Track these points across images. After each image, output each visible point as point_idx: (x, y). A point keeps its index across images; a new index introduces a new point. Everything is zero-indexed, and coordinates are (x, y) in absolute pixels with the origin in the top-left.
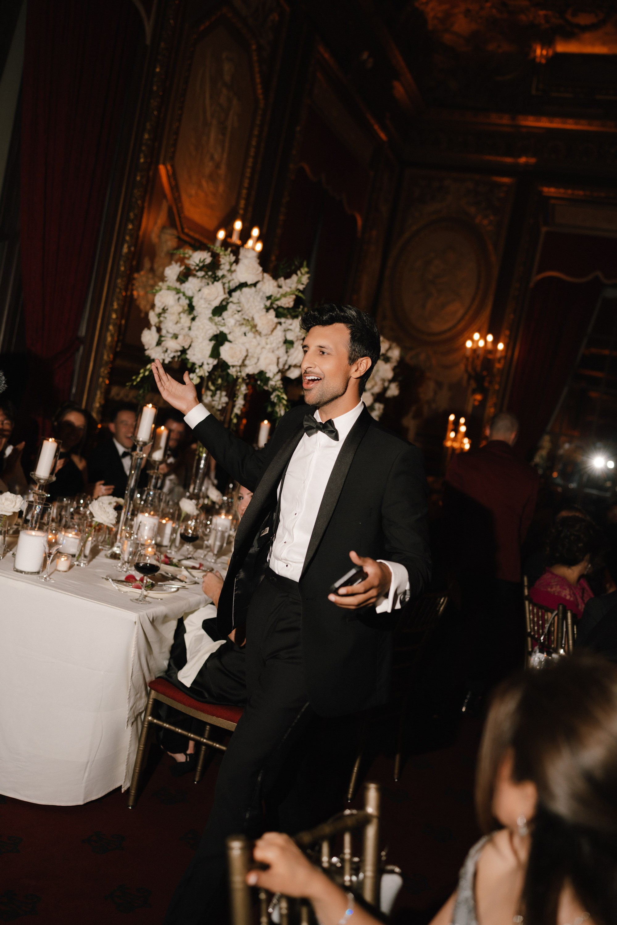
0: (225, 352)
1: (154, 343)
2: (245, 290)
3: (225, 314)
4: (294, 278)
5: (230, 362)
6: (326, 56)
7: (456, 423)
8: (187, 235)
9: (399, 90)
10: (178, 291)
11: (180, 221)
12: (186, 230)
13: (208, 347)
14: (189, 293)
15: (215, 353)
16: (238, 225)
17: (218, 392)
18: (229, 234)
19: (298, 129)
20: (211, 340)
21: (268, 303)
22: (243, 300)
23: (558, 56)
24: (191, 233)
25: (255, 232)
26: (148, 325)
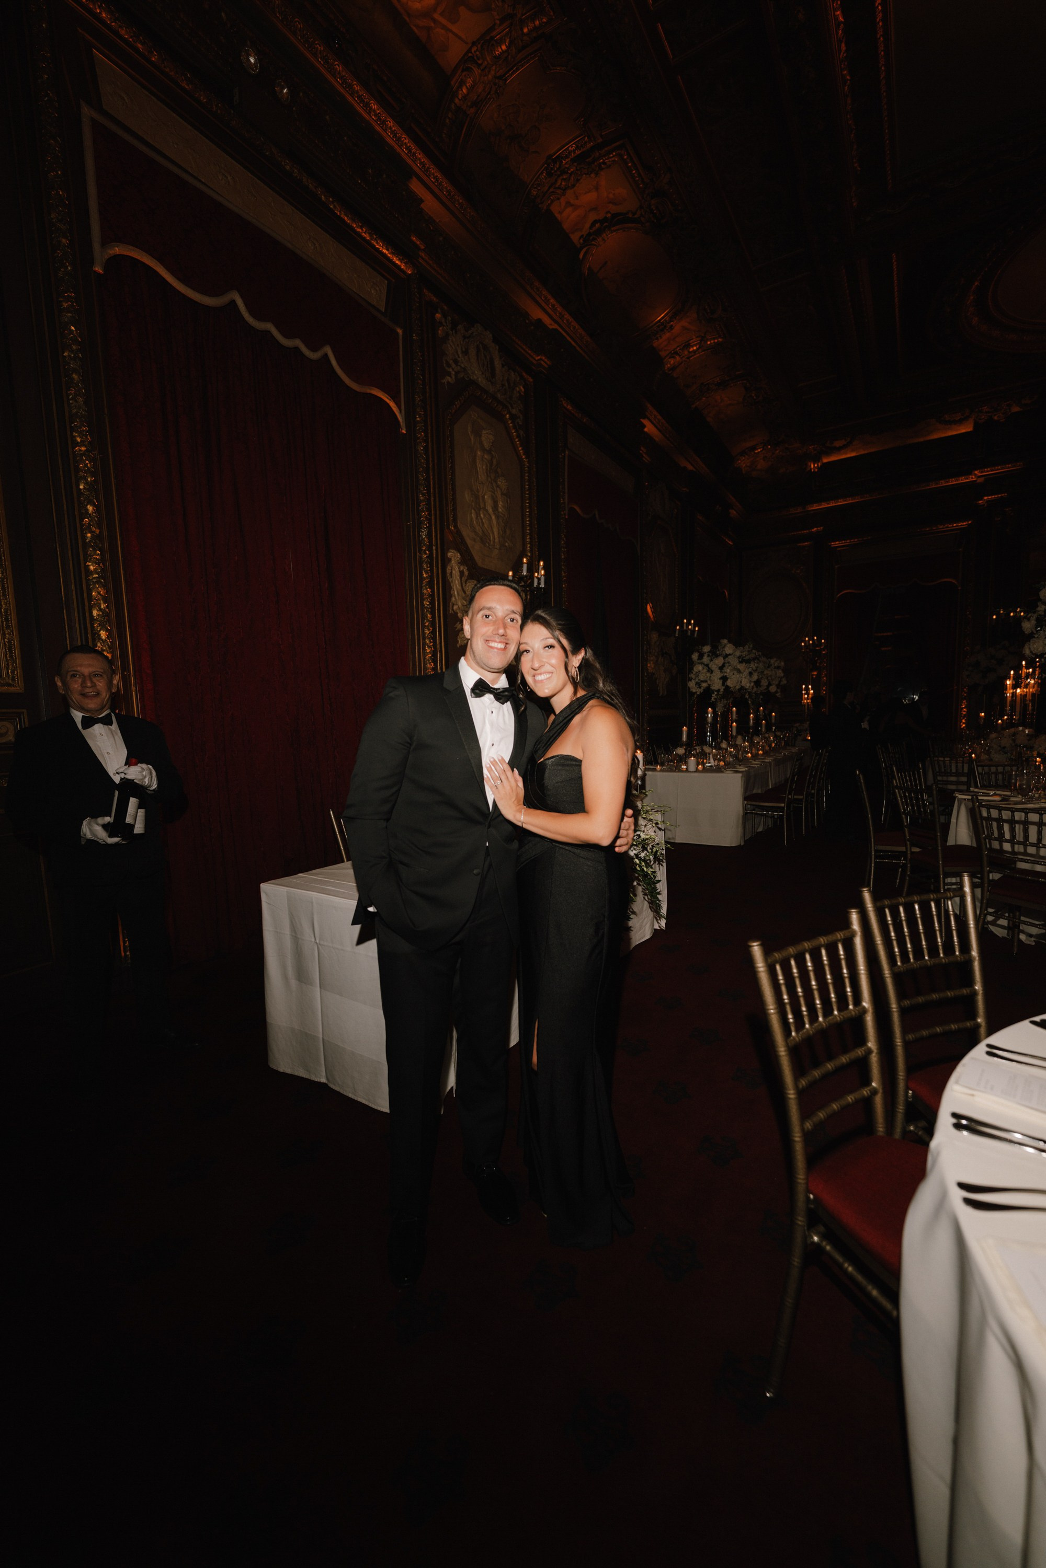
0: (729, 683)
1: (694, 686)
2: (730, 657)
3: (724, 668)
4: (747, 646)
5: (731, 686)
7: (807, 689)
9: (733, 513)
10: (702, 663)
13: (721, 682)
14: (706, 663)
15: (723, 684)
17: (722, 700)
18: (681, 627)
20: (720, 679)
21: (740, 660)
22: (730, 660)
23: (824, 464)
26: (690, 680)
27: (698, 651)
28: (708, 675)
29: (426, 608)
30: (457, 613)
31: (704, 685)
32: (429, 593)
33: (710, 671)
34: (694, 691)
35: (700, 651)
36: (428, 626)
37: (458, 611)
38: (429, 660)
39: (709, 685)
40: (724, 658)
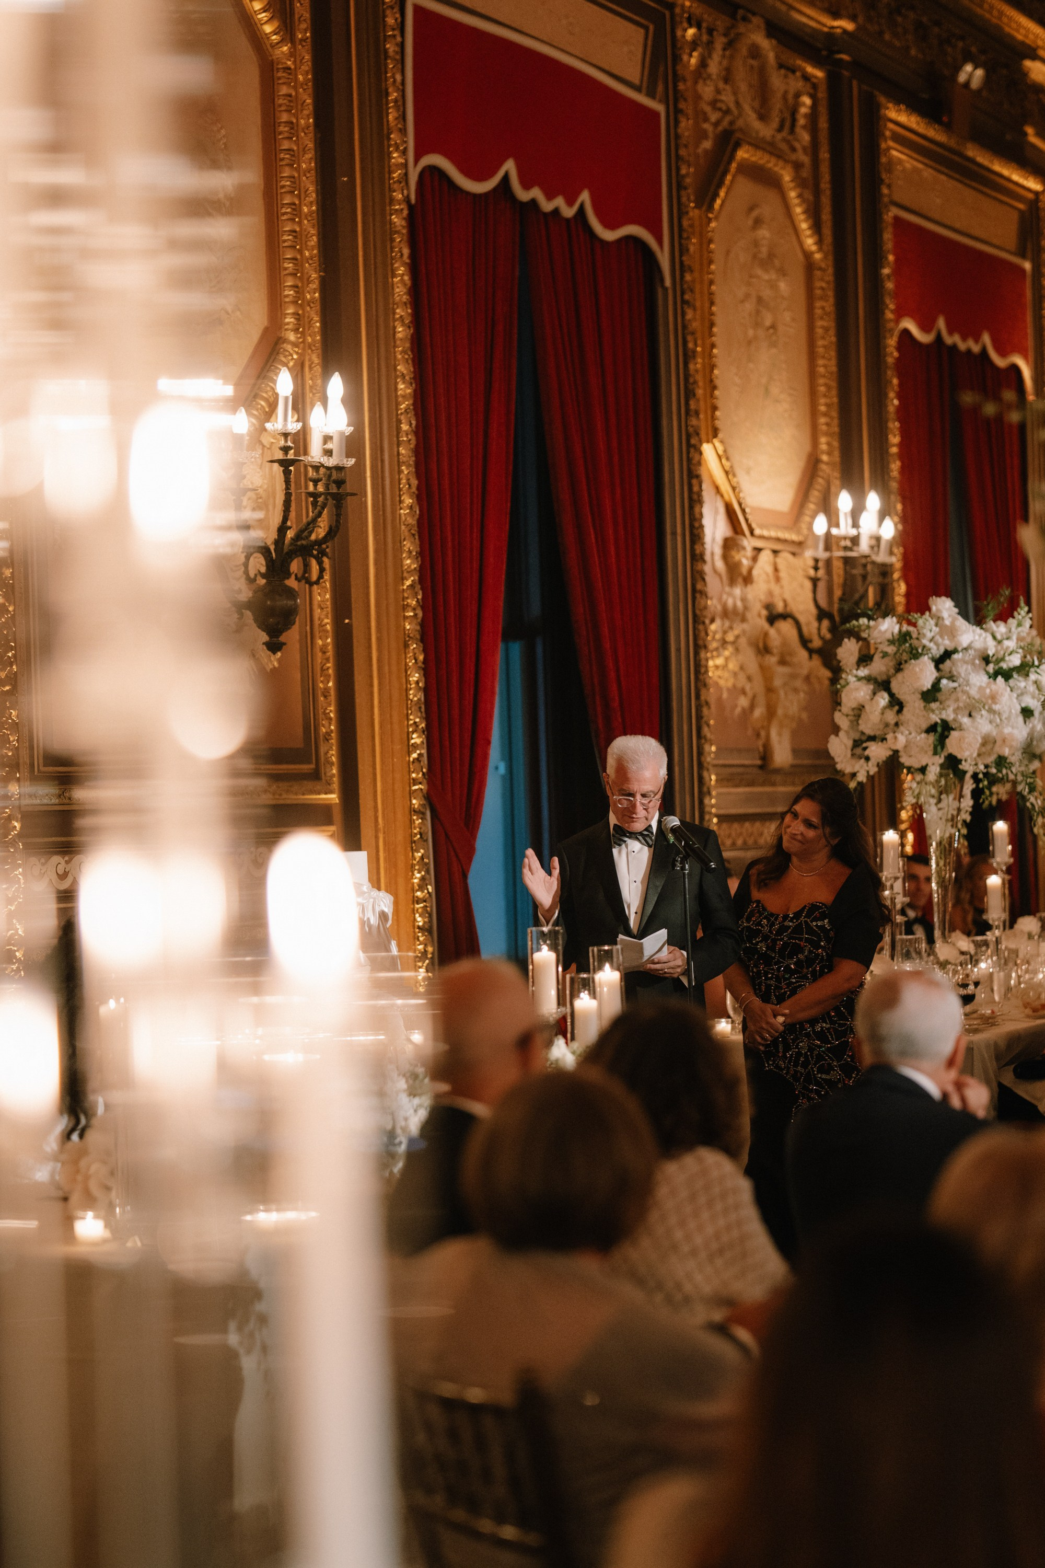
1: (848, 753)
2: (957, 656)
3: (941, 697)
4: (1013, 623)
5: (962, 754)
6: (903, 118)
8: (762, 537)
11: (747, 520)
12: (757, 532)
13: (928, 742)
15: (940, 749)
16: (845, 501)
18: (833, 521)
19: (886, 271)
21: (991, 669)
22: (958, 671)
24: (765, 533)
25: (873, 501)
26: (836, 730)
27: (855, 634)
28: (891, 717)
31: (877, 752)
33: (897, 704)
34: (848, 770)
35: (864, 635)
39: (896, 752)
40: (939, 662)
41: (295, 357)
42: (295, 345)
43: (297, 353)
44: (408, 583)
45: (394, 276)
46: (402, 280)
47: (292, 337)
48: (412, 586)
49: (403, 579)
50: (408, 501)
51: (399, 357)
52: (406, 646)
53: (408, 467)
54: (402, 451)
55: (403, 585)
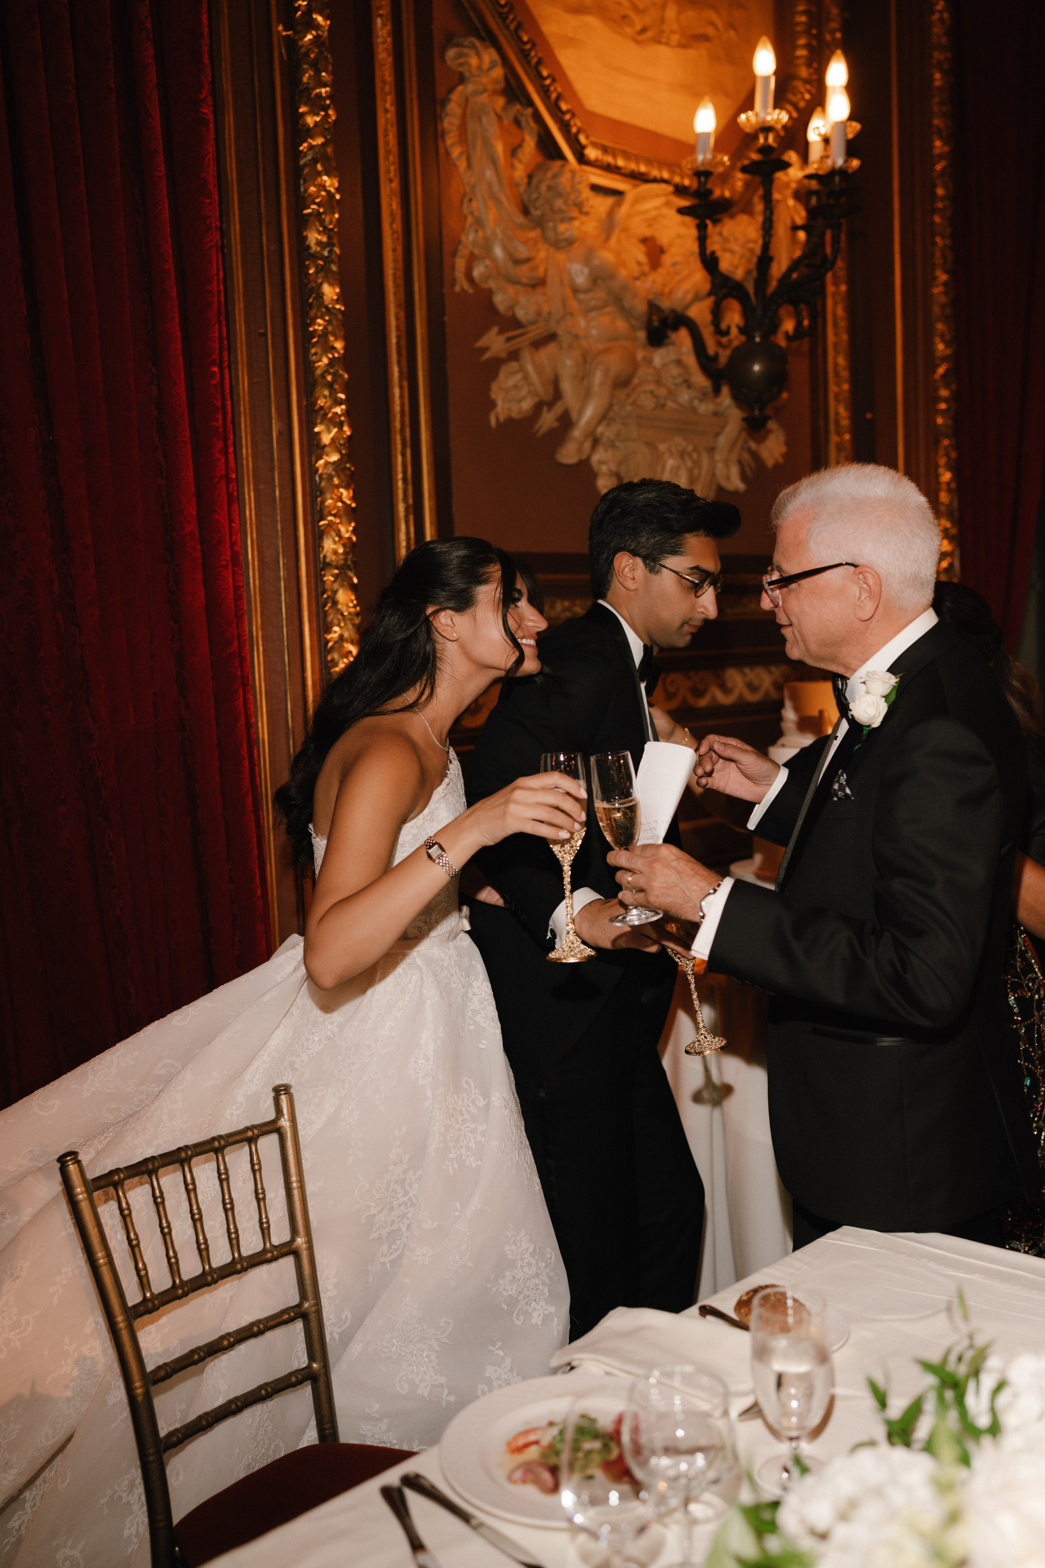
29: (315, 257)
30: (489, 293)
32: (330, 195)
36: (325, 333)
37: (492, 284)
38: (330, 477)
41: (807, 96)
42: (806, 81)
43: (809, 92)
44: (941, 370)
45: (932, 13)
46: (941, 19)
47: (804, 72)
48: (944, 376)
49: (934, 367)
50: (943, 277)
51: (936, 109)
52: (937, 442)
53: (943, 237)
54: (937, 219)
55: (935, 372)
